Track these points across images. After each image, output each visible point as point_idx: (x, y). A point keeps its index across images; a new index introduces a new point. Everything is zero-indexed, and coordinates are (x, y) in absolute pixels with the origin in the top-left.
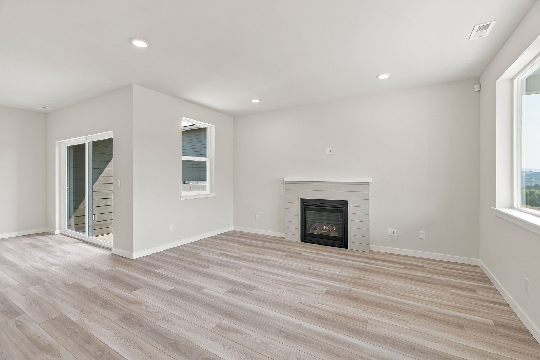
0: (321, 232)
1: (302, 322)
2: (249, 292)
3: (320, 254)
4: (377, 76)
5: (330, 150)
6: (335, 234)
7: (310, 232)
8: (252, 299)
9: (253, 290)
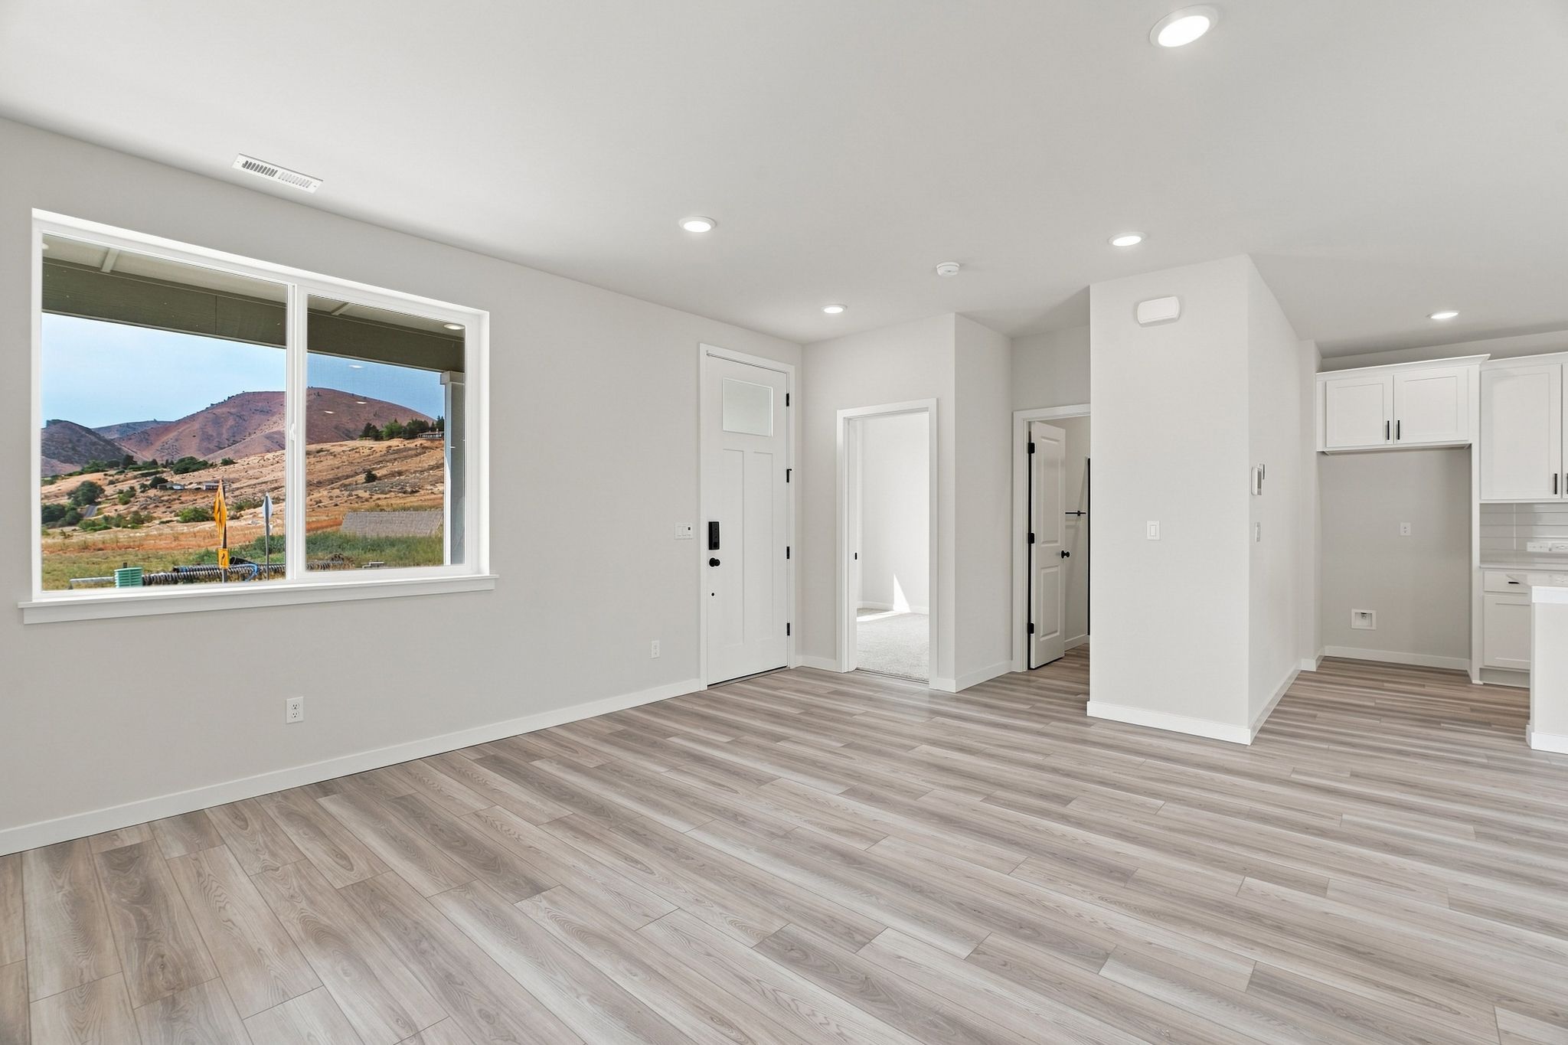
1: (688, 834)
2: (792, 928)
8: (787, 898)
9: (775, 935)
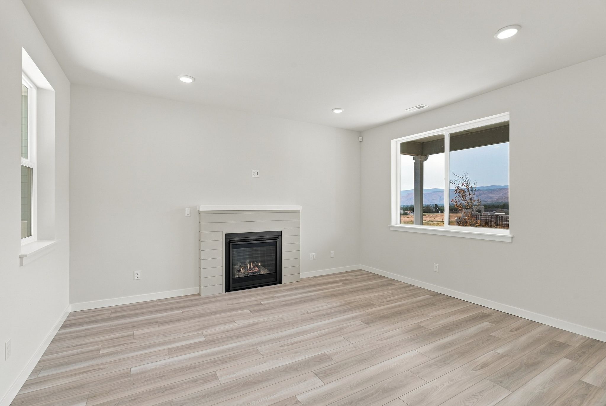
0: (248, 273)
3: (274, 297)
4: (333, 110)
5: (257, 172)
6: (263, 271)
7: (237, 276)
